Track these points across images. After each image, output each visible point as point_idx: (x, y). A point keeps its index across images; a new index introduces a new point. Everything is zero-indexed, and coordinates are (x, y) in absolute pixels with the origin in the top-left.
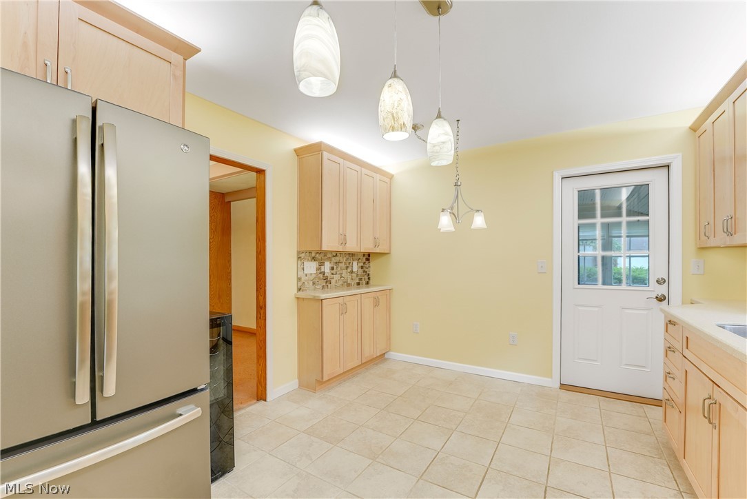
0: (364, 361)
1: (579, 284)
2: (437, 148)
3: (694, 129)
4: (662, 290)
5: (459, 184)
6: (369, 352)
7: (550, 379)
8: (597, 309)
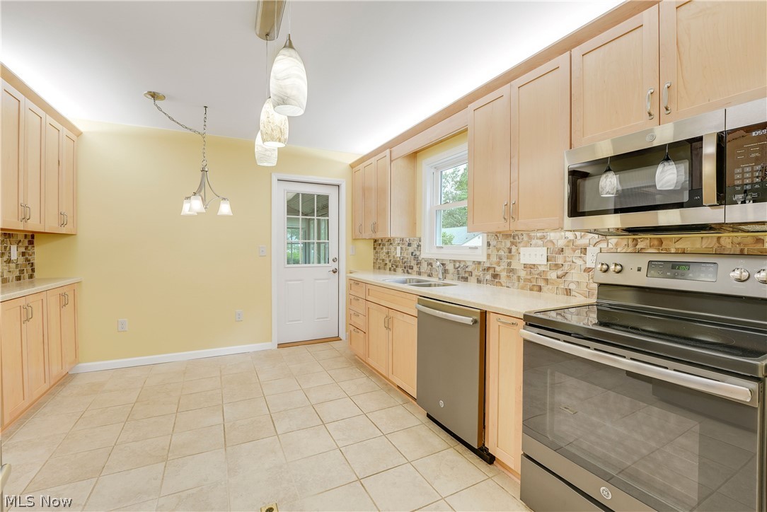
0: (52, 383)
1: (288, 264)
2: (268, 152)
3: (352, 166)
4: (335, 265)
5: (206, 170)
6: (56, 370)
7: (270, 343)
8: (299, 282)
